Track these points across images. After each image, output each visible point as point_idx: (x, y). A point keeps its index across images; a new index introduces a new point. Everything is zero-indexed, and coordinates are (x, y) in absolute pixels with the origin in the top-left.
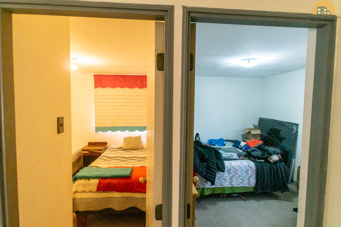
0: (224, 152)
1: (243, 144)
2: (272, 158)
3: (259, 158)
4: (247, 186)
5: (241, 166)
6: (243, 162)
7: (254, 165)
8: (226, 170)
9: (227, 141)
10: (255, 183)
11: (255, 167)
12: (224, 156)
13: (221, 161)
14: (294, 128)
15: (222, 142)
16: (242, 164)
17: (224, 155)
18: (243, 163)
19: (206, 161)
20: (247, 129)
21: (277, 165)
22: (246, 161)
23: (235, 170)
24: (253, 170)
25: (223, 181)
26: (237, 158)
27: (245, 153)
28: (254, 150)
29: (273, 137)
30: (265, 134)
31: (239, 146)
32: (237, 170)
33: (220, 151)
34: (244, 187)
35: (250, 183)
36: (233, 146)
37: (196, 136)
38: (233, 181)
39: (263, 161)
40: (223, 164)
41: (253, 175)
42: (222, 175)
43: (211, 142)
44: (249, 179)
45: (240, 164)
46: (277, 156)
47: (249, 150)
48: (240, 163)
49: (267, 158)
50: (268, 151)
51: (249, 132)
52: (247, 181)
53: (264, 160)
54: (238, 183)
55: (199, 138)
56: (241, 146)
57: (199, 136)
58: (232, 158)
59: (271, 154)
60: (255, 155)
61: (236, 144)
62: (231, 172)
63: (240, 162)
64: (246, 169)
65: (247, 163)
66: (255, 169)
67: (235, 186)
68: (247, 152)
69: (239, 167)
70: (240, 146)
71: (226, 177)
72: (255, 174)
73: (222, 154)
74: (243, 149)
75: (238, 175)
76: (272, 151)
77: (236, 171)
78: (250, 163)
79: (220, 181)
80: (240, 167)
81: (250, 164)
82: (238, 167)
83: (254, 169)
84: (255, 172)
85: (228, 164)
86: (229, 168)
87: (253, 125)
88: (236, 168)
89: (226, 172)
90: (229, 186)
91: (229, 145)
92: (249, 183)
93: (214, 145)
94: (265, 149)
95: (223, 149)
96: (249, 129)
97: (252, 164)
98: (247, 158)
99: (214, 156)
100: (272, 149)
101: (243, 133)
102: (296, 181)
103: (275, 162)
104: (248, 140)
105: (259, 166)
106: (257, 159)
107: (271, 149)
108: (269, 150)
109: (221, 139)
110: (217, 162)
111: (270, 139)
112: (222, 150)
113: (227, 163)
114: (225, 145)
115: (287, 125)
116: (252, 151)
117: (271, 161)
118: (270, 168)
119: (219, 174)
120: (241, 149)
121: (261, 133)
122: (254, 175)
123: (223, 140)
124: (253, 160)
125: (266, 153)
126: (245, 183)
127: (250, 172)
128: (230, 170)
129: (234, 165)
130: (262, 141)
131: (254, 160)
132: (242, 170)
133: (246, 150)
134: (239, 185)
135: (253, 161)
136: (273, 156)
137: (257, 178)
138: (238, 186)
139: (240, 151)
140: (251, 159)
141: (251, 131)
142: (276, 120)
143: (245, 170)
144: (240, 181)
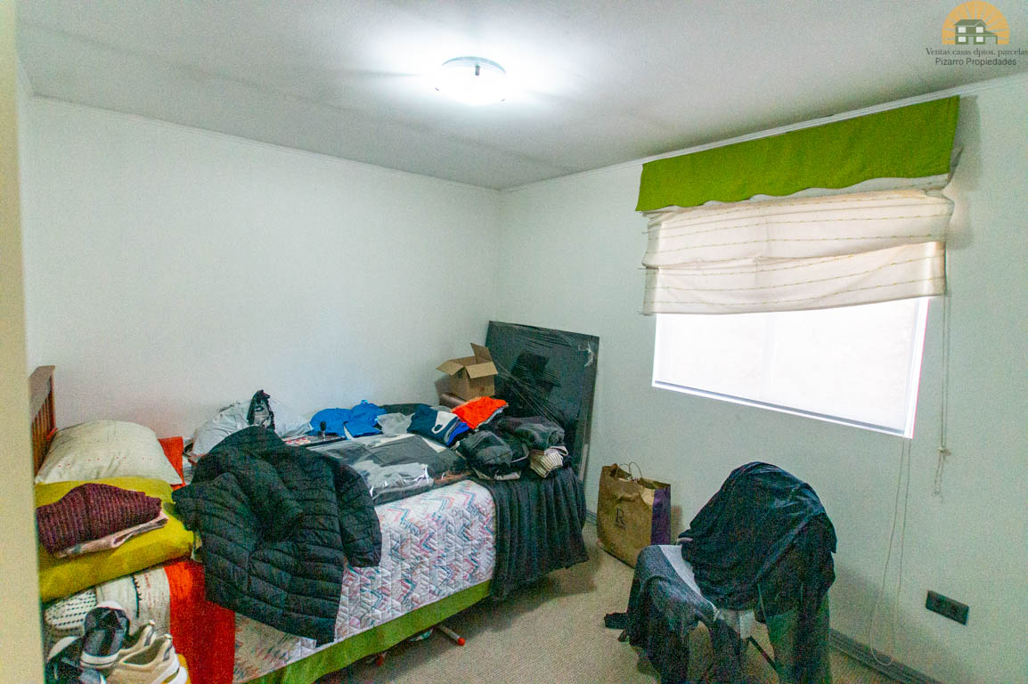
0: (377, 466)
1: (445, 418)
2: (544, 460)
3: (504, 469)
4: (468, 584)
5: (447, 514)
6: (451, 495)
7: (490, 498)
8: (386, 548)
9: (389, 409)
10: (493, 565)
11: (492, 505)
12: (378, 486)
13: (364, 512)
14: (590, 351)
15: (366, 417)
16: (450, 507)
17: (377, 477)
18: (451, 500)
19: (293, 530)
20: (454, 361)
21: (555, 481)
22: (461, 491)
23: (423, 537)
24: (485, 519)
25: (373, 600)
26: (429, 481)
27: (455, 456)
28: (487, 442)
29: (529, 381)
30: (507, 374)
31: (433, 430)
32: (431, 536)
33: (360, 466)
34: (456, 594)
35: (478, 572)
36: (410, 431)
37: (252, 403)
38: (414, 586)
39: (516, 475)
40: (372, 524)
41: (488, 539)
42: (370, 577)
43: (324, 425)
44: (472, 559)
45: (442, 508)
46: (557, 452)
47: (470, 442)
48: (440, 503)
49: (527, 462)
50: (533, 439)
51: (461, 373)
52: (469, 567)
53: (518, 472)
54: (433, 588)
55: (271, 413)
56: (440, 426)
57: (267, 403)
58: (409, 487)
59: (542, 448)
60: (492, 462)
61: (420, 418)
62: (407, 550)
63: (441, 498)
64: (461, 521)
65: (464, 498)
67: (424, 604)
68: (463, 449)
69: (437, 521)
70: (436, 429)
71: (386, 578)
72: (492, 532)
73: (369, 478)
74: (447, 439)
75: (433, 556)
76: (543, 435)
77: (426, 541)
78: (474, 495)
79: (361, 603)
80: (442, 519)
81: (477, 497)
82: (434, 523)
83: (491, 515)
84: (492, 526)
85: (396, 520)
86: (398, 535)
87: (474, 346)
88: (425, 531)
89: (386, 559)
90: (400, 614)
91: (396, 430)
92: (474, 571)
93: (334, 434)
94: (523, 431)
95: (373, 451)
96: (459, 361)
97: (481, 496)
98: (462, 475)
99: (333, 497)
100: (540, 427)
101: (441, 375)
102: (596, 512)
103: (553, 474)
104: (460, 398)
105: (505, 497)
106: (498, 474)
107: (537, 428)
108: (534, 433)
109: (365, 405)
110: (346, 523)
111: (521, 390)
112: (367, 459)
113: (389, 517)
114: (380, 427)
115: (570, 341)
116: (479, 446)
117: (541, 471)
118: (539, 496)
119: (353, 579)
120: (438, 439)
121: (497, 373)
122: (491, 537)
123: (373, 406)
124: (487, 481)
125: (524, 447)
126: (459, 577)
127: (475, 531)
128: (403, 542)
129: (417, 519)
130: (504, 401)
131: (489, 478)
132: (448, 530)
133: (458, 443)
134: (438, 595)
135: (483, 483)
136: (547, 451)
137: (500, 546)
138: (435, 599)
139: (438, 448)
140: (477, 477)
141: (467, 367)
142: (535, 328)
143: (458, 526)
144: (441, 575)
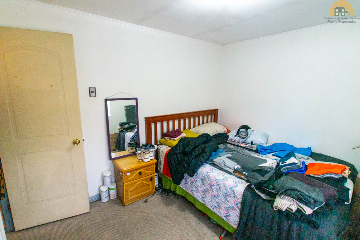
1: (291, 161)
4: (224, 218)
5: (220, 182)
24: (236, 200)
25: (195, 189)
32: (213, 185)
34: (219, 216)
35: (229, 218)
38: (206, 197)
41: (236, 210)
44: (228, 210)
52: (225, 212)
54: (211, 205)
56: (284, 163)
62: (205, 183)
64: (226, 191)
66: (240, 200)
67: (207, 206)
70: (282, 163)
71: (199, 186)
75: (214, 194)
77: (211, 186)
80: (218, 183)
82: (215, 182)
84: (239, 206)
85: (207, 170)
86: (204, 176)
88: (211, 182)
90: (201, 201)
92: (228, 216)
122: (238, 210)
126: (222, 212)
127: (231, 200)
128: (205, 179)
129: (210, 176)
132: (220, 189)
134: (213, 209)
143: (224, 191)
144: (215, 203)
